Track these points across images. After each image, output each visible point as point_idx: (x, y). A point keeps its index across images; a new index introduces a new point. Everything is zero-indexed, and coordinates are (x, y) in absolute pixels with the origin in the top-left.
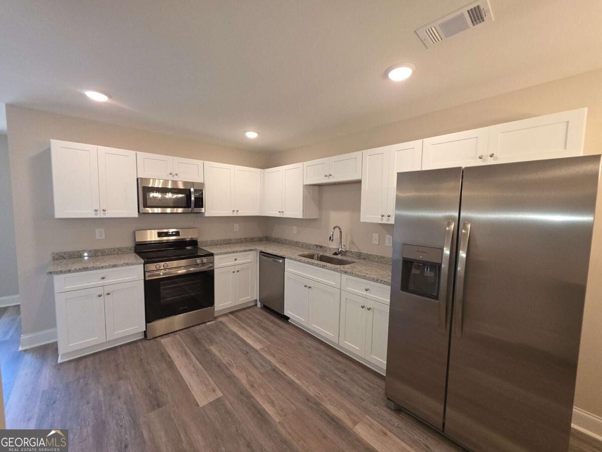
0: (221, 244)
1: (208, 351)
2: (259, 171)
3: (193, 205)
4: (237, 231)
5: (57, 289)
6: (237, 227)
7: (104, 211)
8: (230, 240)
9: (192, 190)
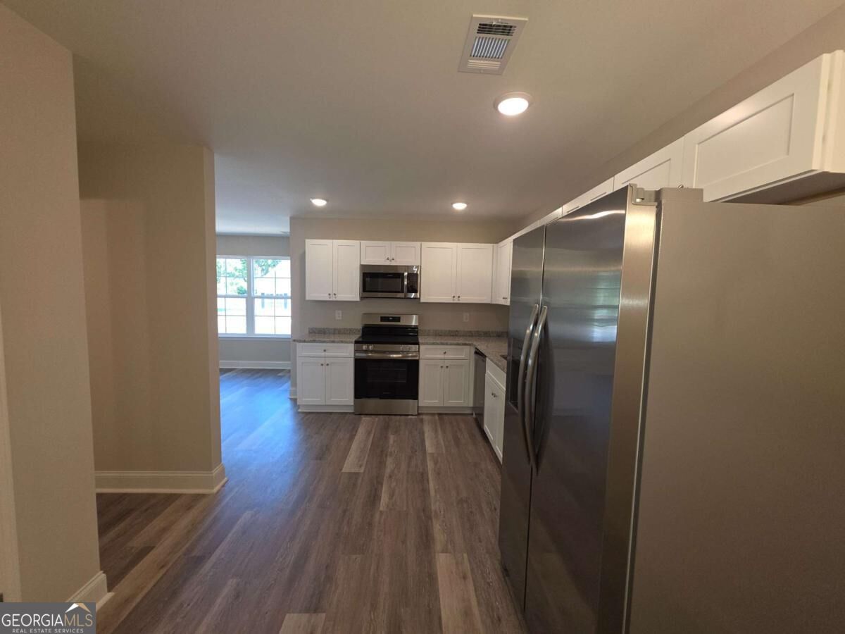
0: (445, 336)
1: (386, 438)
2: (489, 247)
3: (405, 290)
4: (467, 322)
5: (298, 355)
6: (466, 317)
7: (335, 294)
8: (457, 331)
9: (406, 274)
